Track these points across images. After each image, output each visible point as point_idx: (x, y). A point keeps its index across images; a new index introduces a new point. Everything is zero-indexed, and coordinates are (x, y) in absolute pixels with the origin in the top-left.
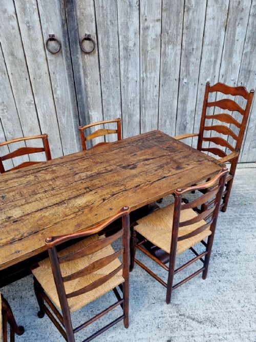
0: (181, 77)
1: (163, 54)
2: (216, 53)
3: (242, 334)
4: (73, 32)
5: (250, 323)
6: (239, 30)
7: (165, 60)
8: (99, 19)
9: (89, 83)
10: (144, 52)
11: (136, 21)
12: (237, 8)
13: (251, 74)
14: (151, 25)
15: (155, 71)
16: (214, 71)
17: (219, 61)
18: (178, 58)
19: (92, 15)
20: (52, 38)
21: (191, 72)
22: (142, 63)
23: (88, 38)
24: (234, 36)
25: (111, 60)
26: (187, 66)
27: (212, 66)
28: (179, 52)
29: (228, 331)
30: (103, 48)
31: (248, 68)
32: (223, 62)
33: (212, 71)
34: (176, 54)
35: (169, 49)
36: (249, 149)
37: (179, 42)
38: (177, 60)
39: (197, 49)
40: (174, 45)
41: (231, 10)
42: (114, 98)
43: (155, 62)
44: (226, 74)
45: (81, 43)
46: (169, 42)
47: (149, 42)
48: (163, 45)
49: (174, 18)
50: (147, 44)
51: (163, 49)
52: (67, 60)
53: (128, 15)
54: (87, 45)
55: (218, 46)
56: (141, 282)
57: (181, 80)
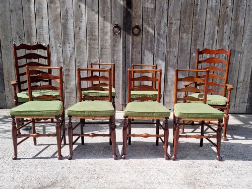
0: (192, 52)
1: (181, 38)
2: (213, 41)
4: (129, 24)
6: (226, 26)
7: (182, 42)
8: (145, 17)
9: (134, 53)
10: (169, 36)
11: (165, 19)
12: (224, 15)
13: (236, 52)
14: (174, 22)
15: (176, 48)
19: (140, 16)
20: (117, 26)
22: (168, 42)
23: (137, 27)
24: (223, 30)
25: (149, 40)
26: (195, 45)
28: (190, 38)
30: (145, 33)
31: (233, 49)
32: (218, 45)
34: (188, 38)
35: (184, 35)
36: (239, 103)
37: (191, 32)
39: (201, 36)
40: (187, 34)
41: (221, 16)
42: (149, 62)
43: (176, 43)
45: (133, 29)
46: (185, 32)
48: (181, 33)
49: (187, 19)
50: (171, 32)
51: (180, 35)
52: (123, 38)
53: (161, 16)
54: (136, 31)
55: (214, 35)
57: (192, 54)
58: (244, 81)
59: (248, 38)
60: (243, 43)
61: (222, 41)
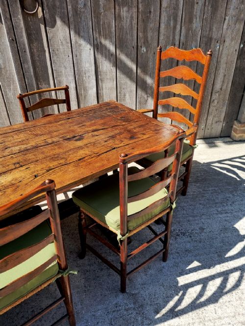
0: (139, 45)
1: (118, 18)
2: (175, 20)
3: (206, 324)
5: (215, 309)
7: (120, 25)
9: (35, 50)
10: (96, 14)
13: (213, 41)
15: (110, 37)
16: (174, 38)
17: (178, 27)
18: (135, 21)
21: (149, 39)
22: (95, 27)
26: (145, 31)
27: (172, 32)
28: (135, 15)
29: (191, 321)
30: (49, 9)
31: (209, 35)
32: (183, 28)
33: (171, 38)
34: (132, 17)
35: (124, 12)
36: (212, 124)
37: (135, 4)
38: (133, 25)
39: (154, 12)
40: (130, 8)
42: (66, 68)
43: (109, 26)
44: (186, 42)
46: (124, 3)
47: (101, 3)
48: (117, 6)
50: (99, 5)
51: (117, 11)
52: (6, 22)
56: (94, 271)
57: (139, 47)
58: (221, 89)
59: (234, 13)
60: (226, 22)
61: (191, 21)
